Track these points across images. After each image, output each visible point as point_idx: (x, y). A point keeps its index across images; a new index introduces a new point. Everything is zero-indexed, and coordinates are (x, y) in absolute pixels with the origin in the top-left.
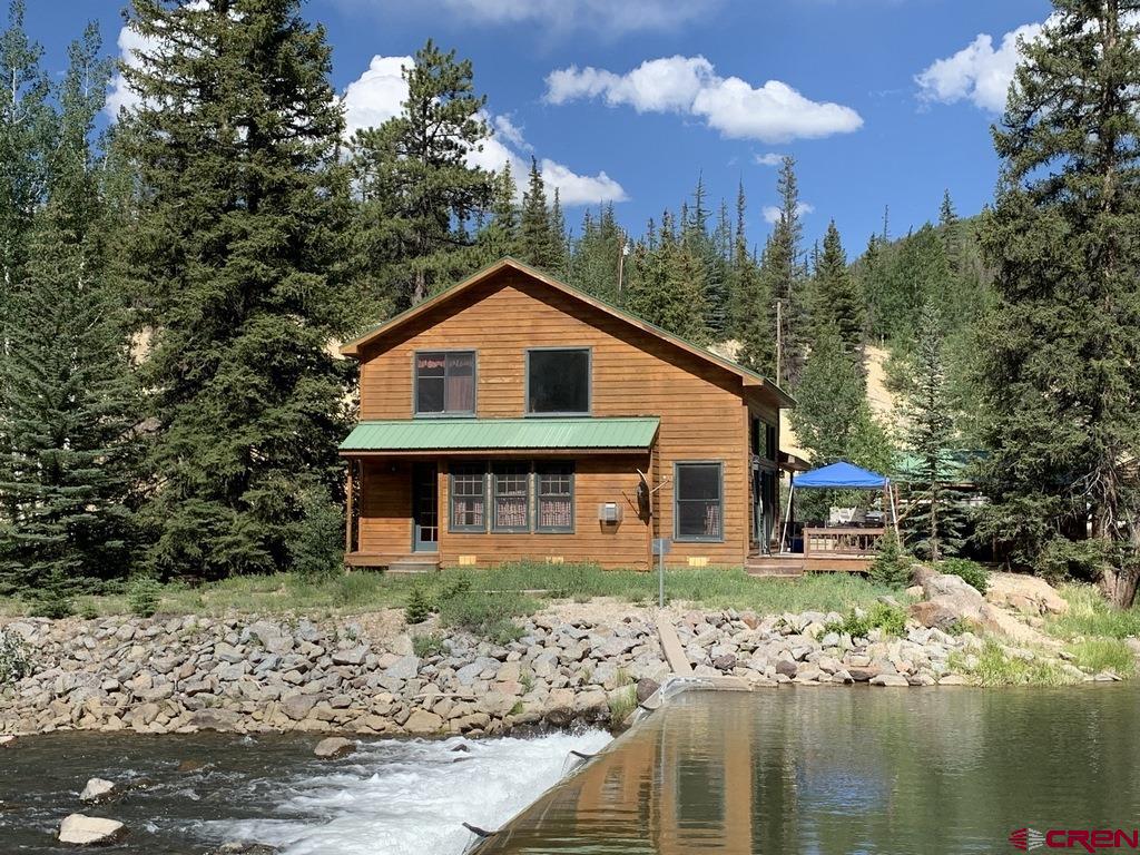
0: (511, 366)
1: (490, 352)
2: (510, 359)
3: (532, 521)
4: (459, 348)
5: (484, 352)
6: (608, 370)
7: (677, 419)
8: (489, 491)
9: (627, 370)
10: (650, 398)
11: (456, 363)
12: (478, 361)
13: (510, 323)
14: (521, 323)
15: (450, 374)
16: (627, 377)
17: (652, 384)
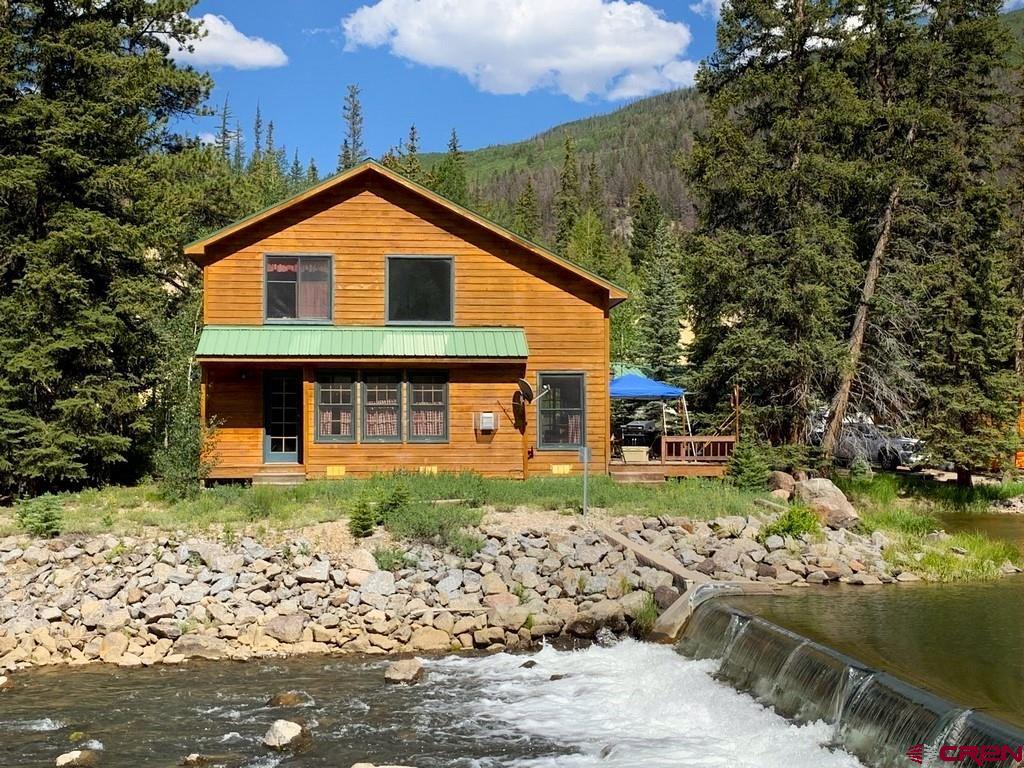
0: (370, 273)
1: (347, 258)
2: (368, 265)
3: (405, 430)
4: (314, 252)
5: (341, 258)
6: (472, 280)
7: (540, 330)
8: (359, 400)
9: (490, 280)
10: (514, 309)
11: (311, 268)
12: (334, 266)
13: (369, 229)
14: (380, 229)
15: (304, 279)
16: (490, 288)
17: (516, 295)
